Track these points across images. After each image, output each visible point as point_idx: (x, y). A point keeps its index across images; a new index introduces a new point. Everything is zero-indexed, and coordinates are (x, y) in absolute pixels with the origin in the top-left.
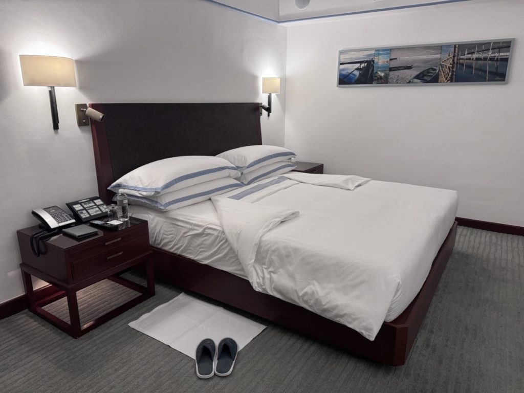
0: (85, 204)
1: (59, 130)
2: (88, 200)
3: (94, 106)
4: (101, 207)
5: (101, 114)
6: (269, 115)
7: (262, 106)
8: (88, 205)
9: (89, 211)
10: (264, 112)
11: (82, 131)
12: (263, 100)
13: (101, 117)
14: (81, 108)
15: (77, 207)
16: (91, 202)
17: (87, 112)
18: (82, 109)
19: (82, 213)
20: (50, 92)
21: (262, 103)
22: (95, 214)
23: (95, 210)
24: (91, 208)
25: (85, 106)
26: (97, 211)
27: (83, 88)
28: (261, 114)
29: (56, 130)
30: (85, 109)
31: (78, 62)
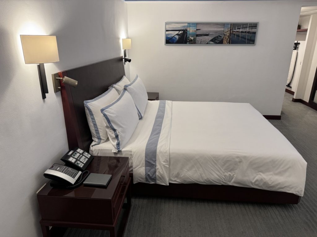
0: (74, 155)
2: (72, 151)
4: (85, 155)
5: (76, 81)
7: (124, 58)
8: (77, 156)
9: (81, 160)
11: (57, 96)
13: (76, 83)
14: (56, 77)
15: (72, 160)
16: (76, 152)
17: (64, 80)
19: (78, 163)
20: (39, 66)
22: (85, 161)
23: (83, 158)
24: (80, 157)
29: (44, 100)
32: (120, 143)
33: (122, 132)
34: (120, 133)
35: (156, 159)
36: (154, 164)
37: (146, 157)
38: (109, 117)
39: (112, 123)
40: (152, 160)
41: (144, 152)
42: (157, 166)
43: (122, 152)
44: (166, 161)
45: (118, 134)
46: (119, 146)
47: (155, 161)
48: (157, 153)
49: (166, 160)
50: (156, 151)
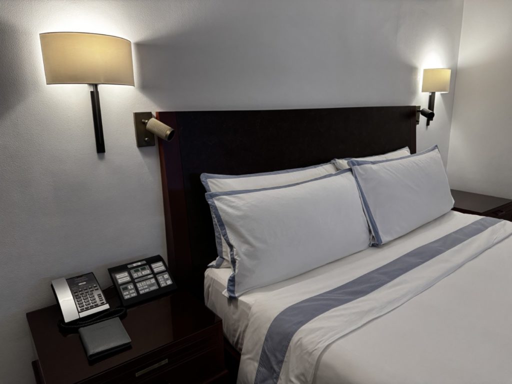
0: (137, 271)
1: (105, 153)
2: (144, 262)
3: (162, 116)
4: (160, 278)
5: (170, 128)
6: (428, 124)
7: (420, 111)
8: (140, 274)
9: (138, 285)
10: (423, 119)
11: (144, 154)
12: (421, 101)
13: (168, 132)
14: (141, 119)
15: (122, 277)
16: (147, 267)
17: (148, 126)
18: (143, 120)
19: (126, 289)
20: (92, 93)
21: (420, 107)
22: (147, 290)
23: (148, 282)
24: (144, 278)
25: (149, 115)
26: (152, 285)
27: (146, 87)
28: (418, 122)
29: (101, 154)
30: (147, 121)
31: (139, 45)
32: (236, 279)
33: (245, 255)
34: (239, 257)
35: (284, 357)
36: (275, 367)
37: (266, 340)
38: (221, 213)
39: (226, 229)
40: (276, 357)
41: (268, 325)
42: (281, 379)
43: (239, 303)
44: (302, 378)
45: (236, 257)
46: (234, 285)
47: (280, 362)
48: (291, 344)
49: (303, 375)
50: (292, 336)
